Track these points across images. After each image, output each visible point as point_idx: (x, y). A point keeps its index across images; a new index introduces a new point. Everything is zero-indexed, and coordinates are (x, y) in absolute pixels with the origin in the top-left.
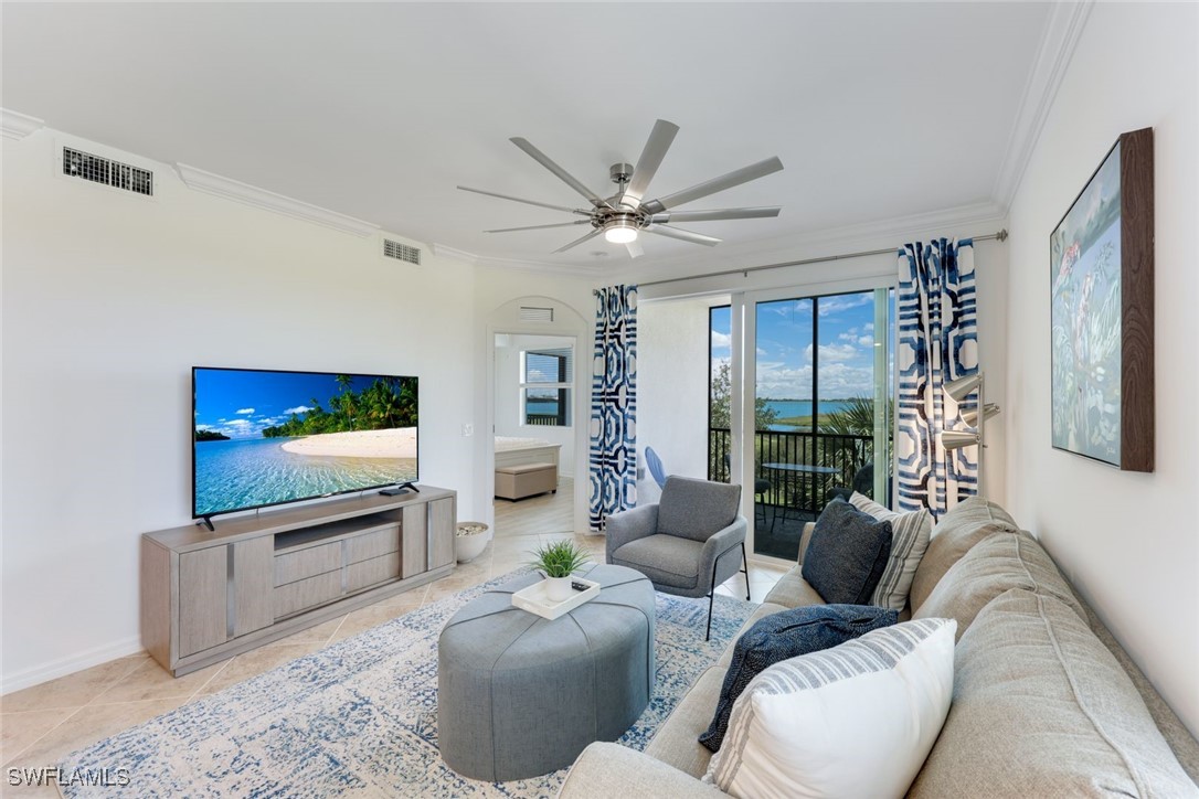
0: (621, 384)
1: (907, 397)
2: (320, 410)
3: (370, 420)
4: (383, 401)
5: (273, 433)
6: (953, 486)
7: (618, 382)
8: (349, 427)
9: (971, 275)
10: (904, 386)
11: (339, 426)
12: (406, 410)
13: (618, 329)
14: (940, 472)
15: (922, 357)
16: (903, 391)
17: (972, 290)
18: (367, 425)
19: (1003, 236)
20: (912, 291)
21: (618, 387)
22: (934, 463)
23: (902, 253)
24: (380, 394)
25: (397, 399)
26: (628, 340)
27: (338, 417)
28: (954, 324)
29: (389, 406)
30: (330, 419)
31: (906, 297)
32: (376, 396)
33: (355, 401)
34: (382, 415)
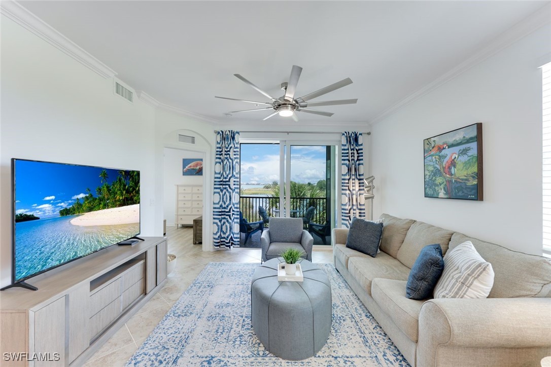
0: (231, 177)
1: (345, 183)
2: (91, 196)
3: (115, 201)
4: (122, 190)
5: (66, 213)
6: (358, 211)
7: (229, 176)
8: (106, 206)
9: (361, 145)
10: (344, 179)
11: (101, 206)
12: (132, 194)
13: (229, 151)
14: (355, 208)
15: (349, 170)
16: (343, 181)
17: (362, 149)
18: (114, 205)
19: (369, 134)
20: (346, 148)
21: (230, 178)
22: (353, 205)
23: (344, 134)
24: (120, 185)
25: (128, 188)
26: (235, 156)
27: (101, 200)
28: (358, 160)
29: (124, 192)
30: (97, 201)
31: (344, 150)
32: (118, 186)
33: (109, 190)
34: (121, 198)
